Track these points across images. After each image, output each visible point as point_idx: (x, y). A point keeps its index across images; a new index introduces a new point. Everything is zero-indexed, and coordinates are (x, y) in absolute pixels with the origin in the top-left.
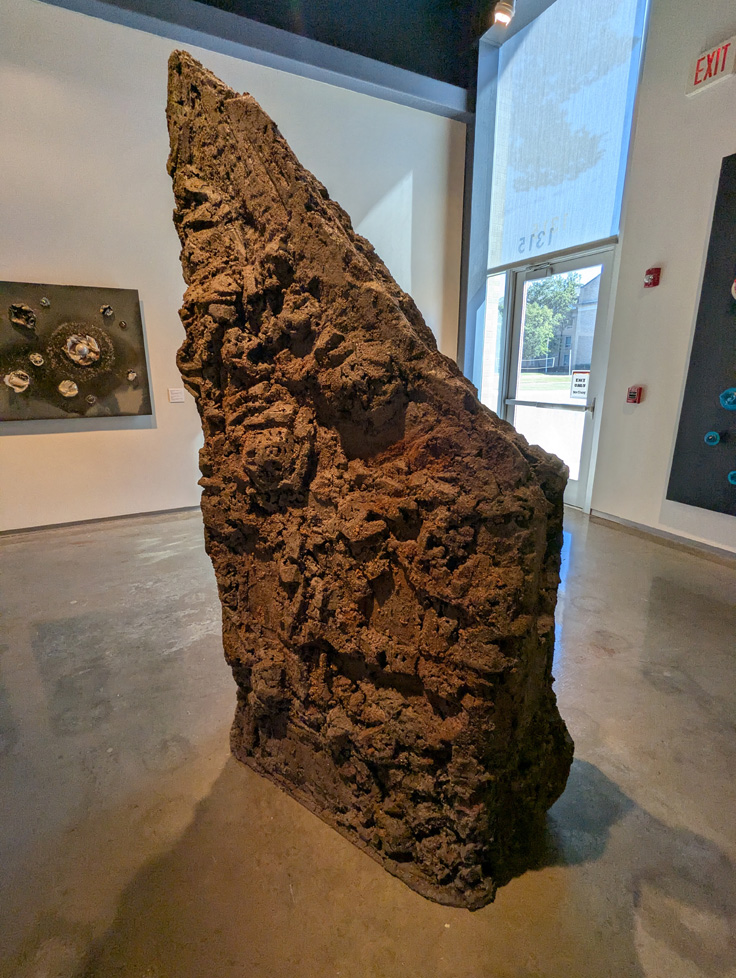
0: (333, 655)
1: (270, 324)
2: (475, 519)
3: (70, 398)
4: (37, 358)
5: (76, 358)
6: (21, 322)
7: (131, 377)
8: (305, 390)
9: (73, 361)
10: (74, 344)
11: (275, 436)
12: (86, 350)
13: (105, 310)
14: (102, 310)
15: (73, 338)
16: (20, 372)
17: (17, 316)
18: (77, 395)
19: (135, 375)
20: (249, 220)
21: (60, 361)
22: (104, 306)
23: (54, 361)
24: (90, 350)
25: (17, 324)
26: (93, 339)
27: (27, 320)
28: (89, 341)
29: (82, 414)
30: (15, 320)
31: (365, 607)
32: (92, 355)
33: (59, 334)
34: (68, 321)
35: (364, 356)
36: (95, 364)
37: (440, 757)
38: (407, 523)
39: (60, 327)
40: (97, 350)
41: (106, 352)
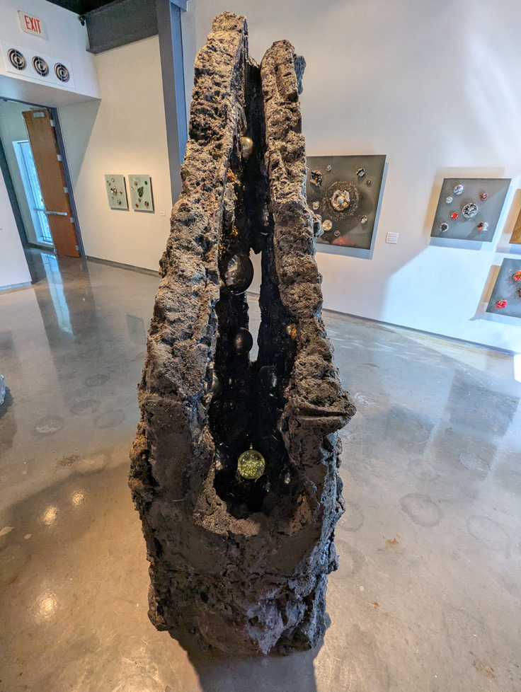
3: (327, 232)
4: (316, 205)
5: (336, 206)
6: (314, 182)
7: (364, 221)
9: (333, 207)
10: (337, 196)
12: (342, 201)
13: (359, 172)
14: (357, 172)
15: (337, 192)
17: (313, 178)
18: (331, 230)
19: (367, 219)
21: (328, 207)
24: (345, 201)
25: (312, 183)
26: (348, 193)
27: (317, 181)
28: (346, 194)
29: (331, 242)
32: (345, 204)
33: (331, 189)
34: (338, 180)
36: (345, 210)
39: (333, 185)
40: (349, 200)
41: (354, 202)
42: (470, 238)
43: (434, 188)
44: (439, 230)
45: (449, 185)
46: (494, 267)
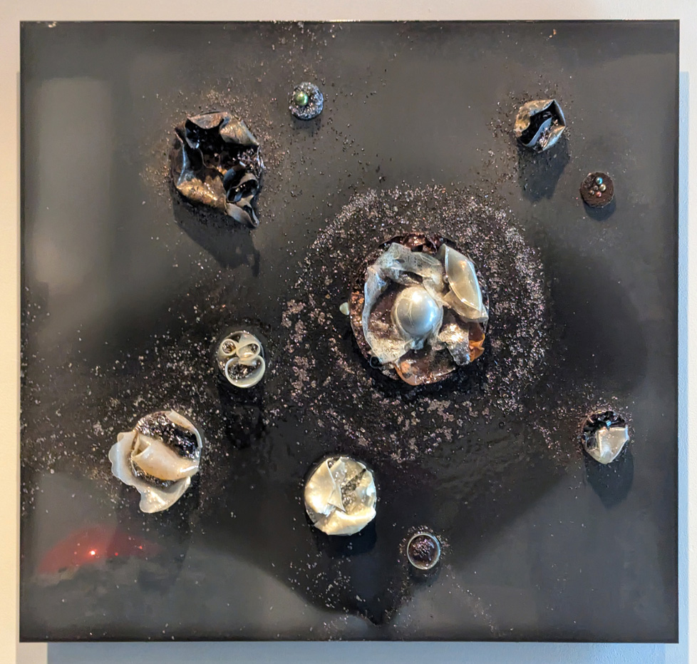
3: (340, 543)
5: (388, 351)
6: (208, 192)
7: (608, 445)
9: (373, 366)
10: (392, 287)
12: (433, 316)
13: (536, 120)
14: (521, 126)
15: (389, 261)
16: (175, 417)
17: (199, 168)
18: (371, 526)
19: (623, 435)
21: (324, 365)
22: (535, 106)
23: (302, 367)
24: (450, 316)
25: (194, 205)
26: (466, 264)
27: (231, 186)
28: (453, 271)
30: (189, 186)
32: (456, 336)
33: (337, 243)
34: (383, 182)
39: (348, 212)
40: (479, 311)
41: (513, 322)
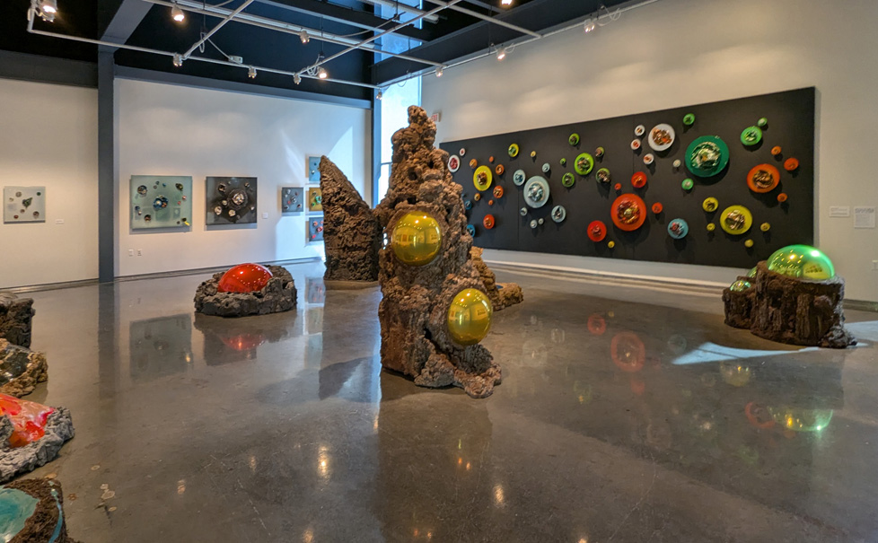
0: (349, 248)
1: (338, 197)
2: (368, 221)
3: (232, 217)
4: (225, 202)
8: (343, 206)
9: (235, 203)
11: (338, 214)
12: (239, 199)
13: (247, 185)
15: (236, 195)
16: (219, 207)
18: (234, 215)
19: (253, 208)
20: (334, 180)
22: (247, 183)
23: (229, 203)
24: (241, 199)
27: (223, 189)
28: (241, 196)
29: (235, 223)
31: (353, 238)
32: (241, 201)
33: (232, 193)
34: (235, 189)
35: (353, 201)
36: (242, 204)
37: (364, 259)
38: (359, 224)
39: (233, 191)
40: (243, 199)
42: (296, 211)
43: (278, 191)
44: (284, 209)
45: (285, 190)
46: (306, 222)
